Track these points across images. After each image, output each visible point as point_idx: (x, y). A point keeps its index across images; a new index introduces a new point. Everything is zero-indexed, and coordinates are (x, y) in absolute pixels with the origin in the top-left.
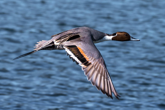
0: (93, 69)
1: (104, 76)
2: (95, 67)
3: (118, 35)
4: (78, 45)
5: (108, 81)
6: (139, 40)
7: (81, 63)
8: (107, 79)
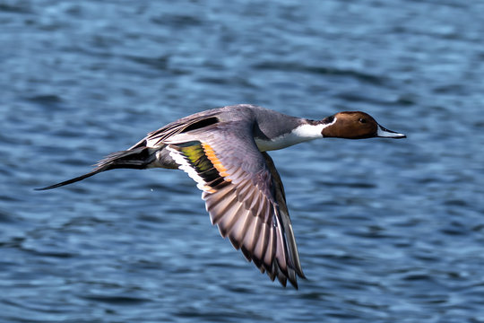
0: (234, 196)
1: (262, 217)
2: (239, 192)
3: (340, 121)
4: (204, 139)
5: (272, 229)
6: (405, 137)
7: (205, 183)
8: (269, 224)
